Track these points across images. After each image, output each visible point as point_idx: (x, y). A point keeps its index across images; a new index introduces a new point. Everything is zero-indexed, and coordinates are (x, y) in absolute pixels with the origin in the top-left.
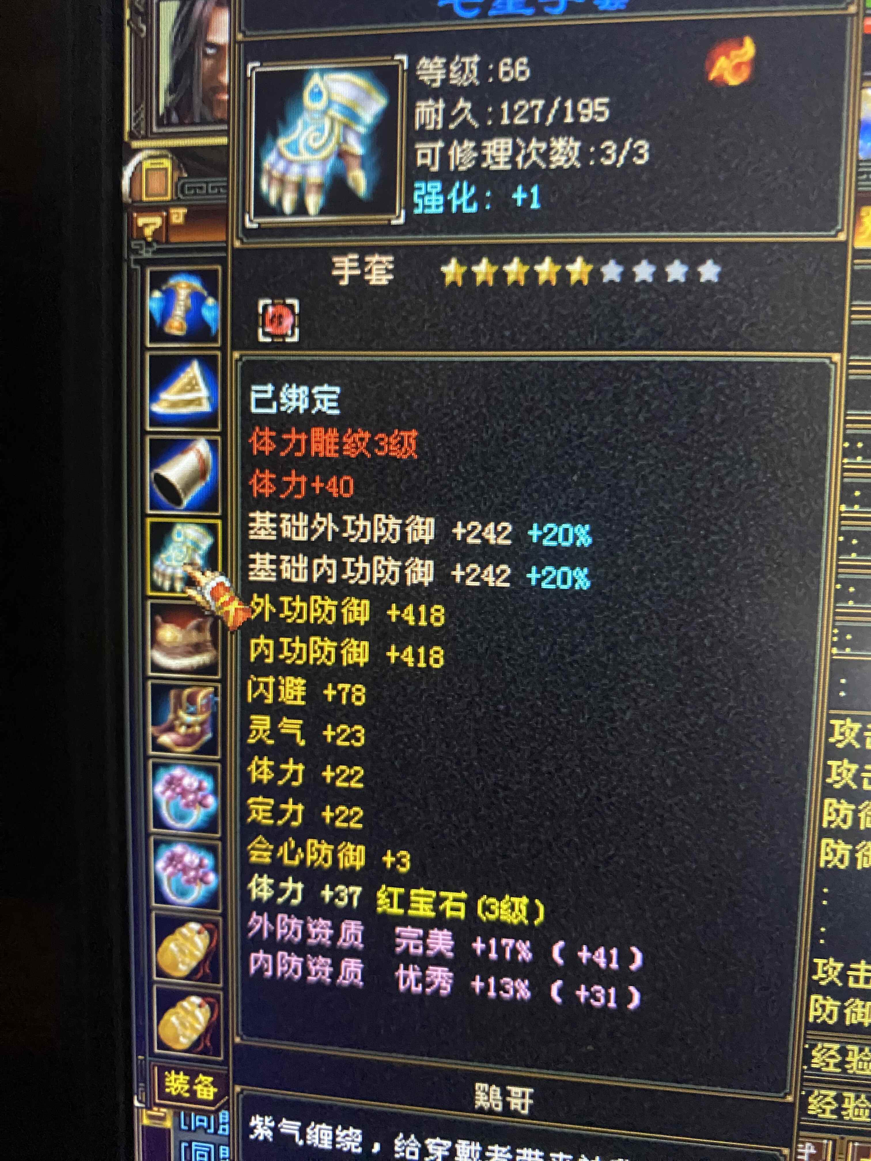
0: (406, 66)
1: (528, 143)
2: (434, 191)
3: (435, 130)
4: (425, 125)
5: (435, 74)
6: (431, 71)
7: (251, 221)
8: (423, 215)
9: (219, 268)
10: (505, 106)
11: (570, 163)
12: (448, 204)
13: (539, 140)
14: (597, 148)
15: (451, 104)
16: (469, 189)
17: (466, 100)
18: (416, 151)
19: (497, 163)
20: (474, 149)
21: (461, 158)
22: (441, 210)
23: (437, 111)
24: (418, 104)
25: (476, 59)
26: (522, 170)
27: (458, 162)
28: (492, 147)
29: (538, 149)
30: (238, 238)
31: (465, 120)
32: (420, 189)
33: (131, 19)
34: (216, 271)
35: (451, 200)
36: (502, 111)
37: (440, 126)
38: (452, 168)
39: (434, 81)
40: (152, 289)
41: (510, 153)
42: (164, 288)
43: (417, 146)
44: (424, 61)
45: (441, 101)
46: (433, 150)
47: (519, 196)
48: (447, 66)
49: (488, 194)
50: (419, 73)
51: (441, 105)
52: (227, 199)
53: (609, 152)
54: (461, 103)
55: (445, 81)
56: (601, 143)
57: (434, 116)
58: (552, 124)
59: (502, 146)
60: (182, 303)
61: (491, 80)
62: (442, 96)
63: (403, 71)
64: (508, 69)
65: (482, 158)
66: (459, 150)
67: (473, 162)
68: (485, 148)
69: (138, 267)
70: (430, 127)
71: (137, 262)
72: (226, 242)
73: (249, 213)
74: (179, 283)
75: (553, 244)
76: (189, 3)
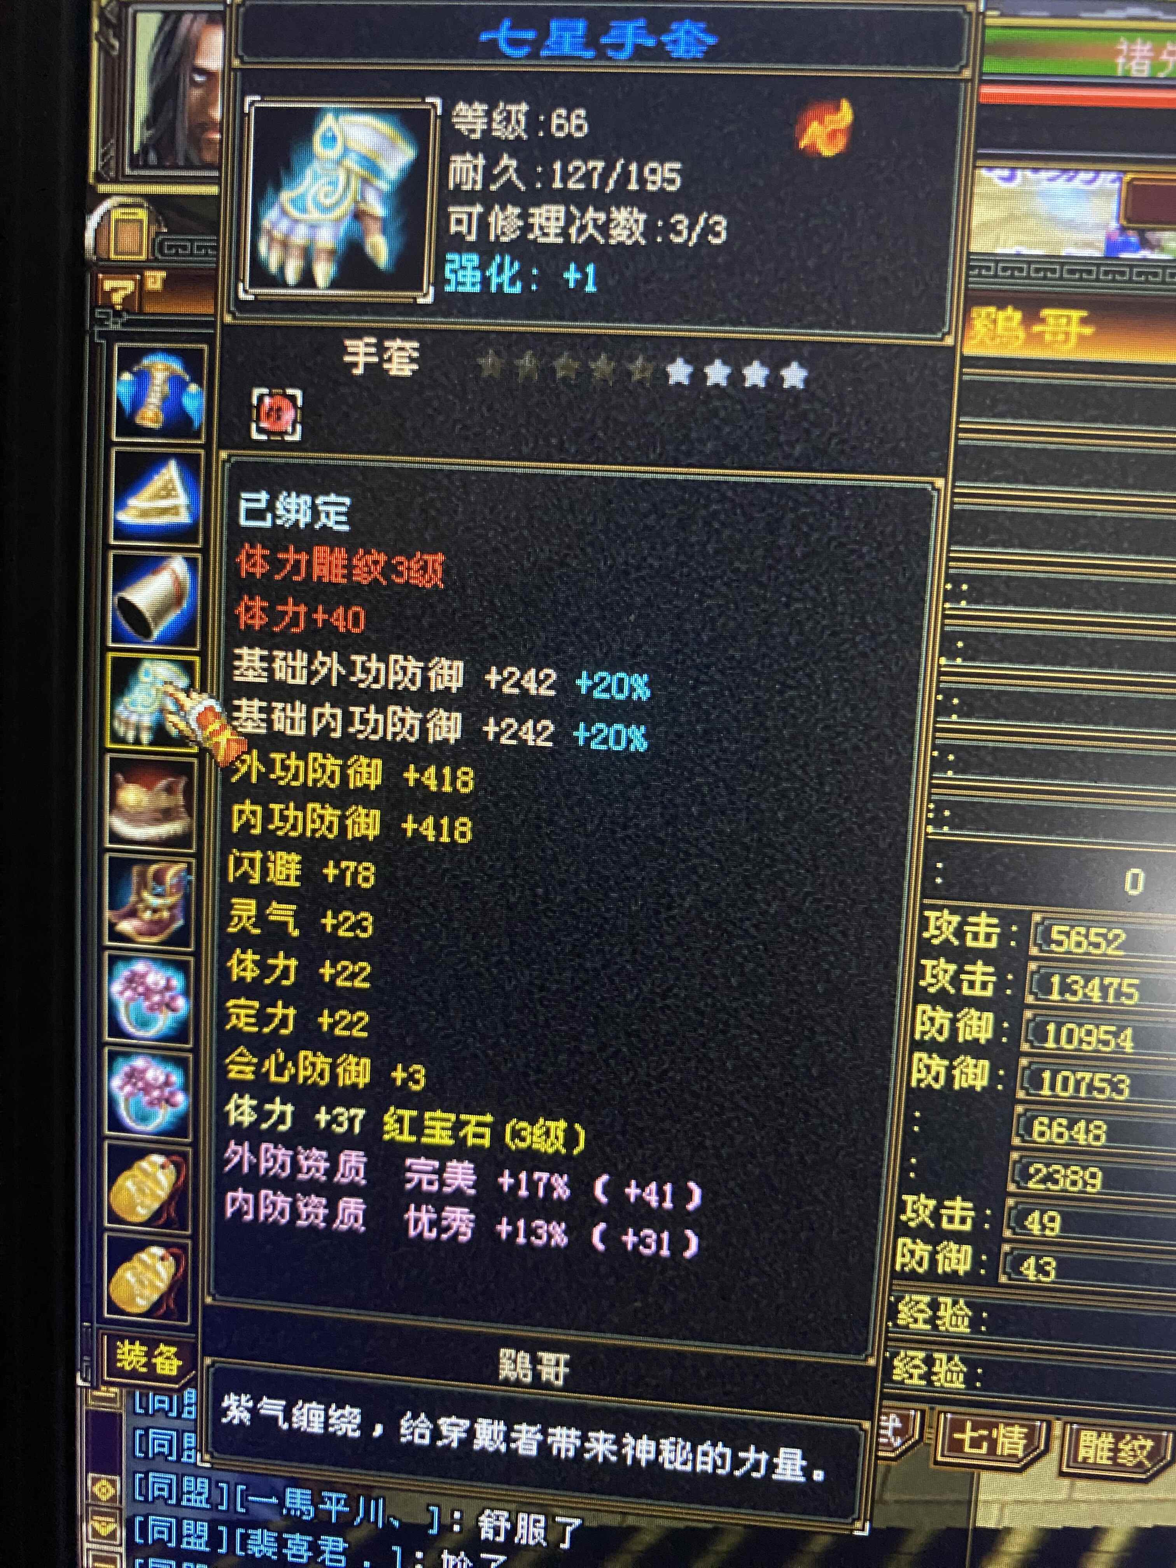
0: (439, 111)
1: (583, 212)
2: (469, 265)
3: (473, 191)
4: (461, 184)
5: (475, 123)
6: (470, 119)
7: (245, 288)
8: (456, 293)
9: (205, 347)
10: (558, 166)
11: (633, 239)
12: (486, 281)
13: (597, 210)
14: (666, 222)
15: (492, 161)
16: (511, 265)
17: (511, 156)
18: (449, 214)
19: (546, 235)
20: (520, 217)
21: (503, 227)
22: (477, 288)
23: (475, 167)
24: (453, 158)
25: (524, 107)
26: (576, 244)
27: (499, 232)
28: (540, 215)
29: (595, 220)
30: (229, 309)
31: (509, 180)
32: (452, 261)
33: (100, 32)
34: (202, 349)
35: (490, 277)
36: (553, 171)
37: (479, 187)
38: (492, 238)
39: (473, 131)
40: (123, 368)
41: (562, 223)
42: (136, 369)
43: (451, 209)
44: (461, 107)
45: (481, 156)
46: (470, 215)
47: (572, 275)
48: (489, 114)
49: (535, 272)
50: (455, 120)
51: (481, 161)
52: (217, 260)
53: (679, 227)
54: (505, 160)
55: (487, 132)
56: (672, 215)
57: (471, 174)
58: (613, 191)
59: (553, 215)
60: (159, 386)
61: (541, 134)
62: (483, 150)
63: (436, 116)
64: (562, 121)
65: (528, 228)
66: (501, 216)
67: (518, 232)
68: (533, 215)
69: (104, 342)
70: (467, 187)
71: (102, 335)
72: (215, 315)
73: (243, 281)
74: (155, 364)
75: (610, 336)
76: (173, 17)
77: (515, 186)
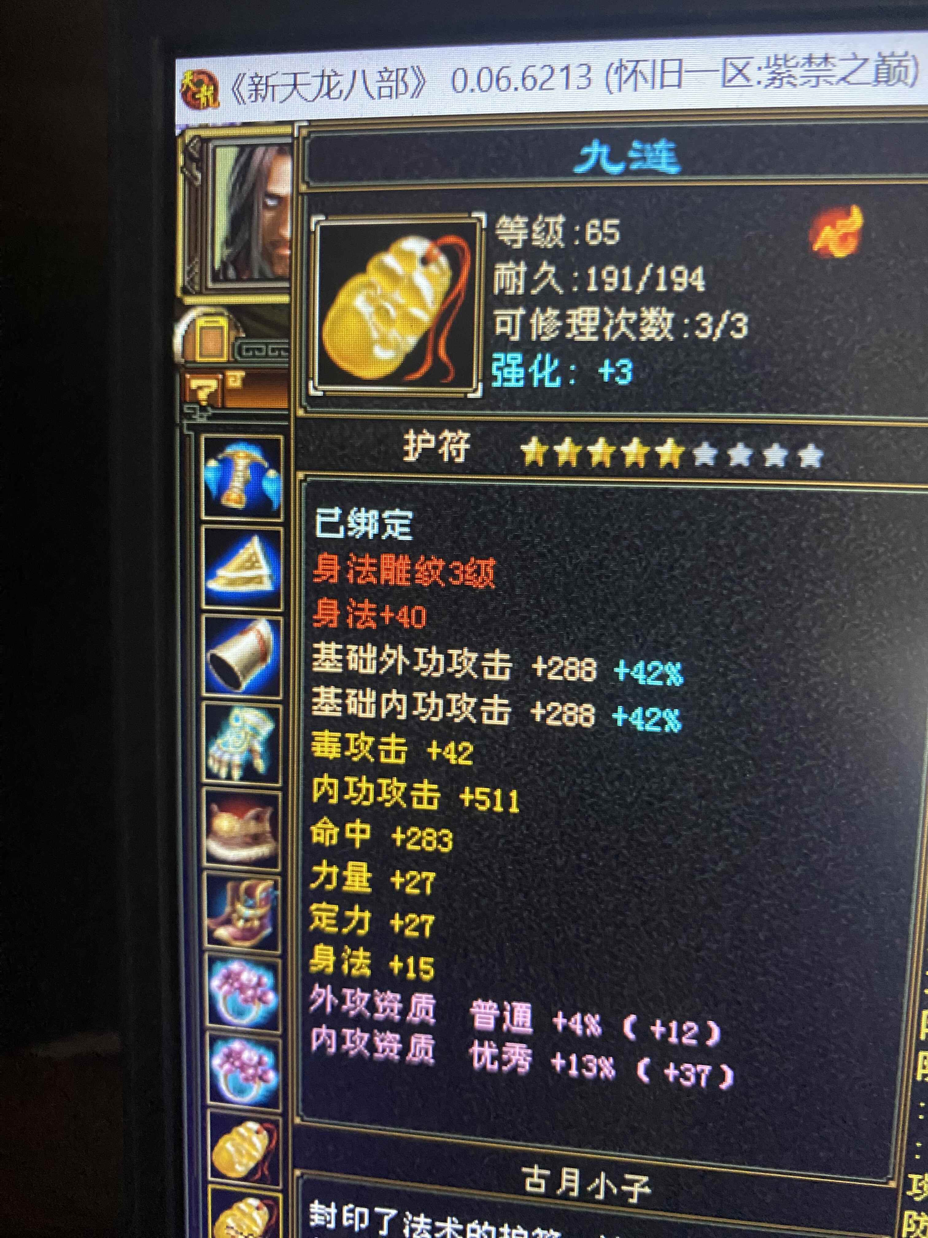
0: (484, 225)
1: (616, 312)
2: (514, 363)
3: (516, 296)
4: (505, 289)
5: (516, 234)
6: (512, 231)
7: (315, 388)
8: (502, 388)
9: (281, 438)
10: (592, 271)
11: (662, 336)
12: (529, 377)
13: (628, 310)
14: (692, 320)
15: (533, 268)
16: (552, 363)
17: (550, 263)
18: (495, 317)
19: (582, 334)
20: (559, 318)
21: (544, 327)
22: (521, 384)
24: (497, 266)
25: (561, 219)
26: (610, 341)
27: (540, 332)
28: (577, 316)
29: (627, 319)
30: (301, 406)
31: (549, 285)
32: (498, 360)
33: (185, 166)
34: (278, 441)
35: (532, 373)
36: (589, 276)
37: (521, 291)
38: (534, 338)
39: (515, 241)
40: (207, 458)
41: (597, 323)
42: (220, 456)
43: (496, 312)
44: (504, 220)
45: (522, 263)
46: (514, 317)
47: (606, 370)
48: (529, 226)
49: (573, 367)
50: (498, 232)
51: (523, 268)
52: (289, 362)
53: (704, 324)
54: (545, 267)
55: (528, 242)
56: (698, 313)
57: (514, 280)
58: (643, 293)
59: (589, 316)
60: (240, 474)
61: (577, 243)
62: (524, 258)
63: (482, 229)
64: (595, 231)
65: (566, 328)
66: (541, 318)
67: (557, 332)
68: (570, 316)
69: (192, 433)
70: (511, 292)
71: (190, 427)
72: (289, 409)
73: (313, 379)
74: (238, 452)
75: (641, 423)
76: (247, 150)
77: (554, 290)
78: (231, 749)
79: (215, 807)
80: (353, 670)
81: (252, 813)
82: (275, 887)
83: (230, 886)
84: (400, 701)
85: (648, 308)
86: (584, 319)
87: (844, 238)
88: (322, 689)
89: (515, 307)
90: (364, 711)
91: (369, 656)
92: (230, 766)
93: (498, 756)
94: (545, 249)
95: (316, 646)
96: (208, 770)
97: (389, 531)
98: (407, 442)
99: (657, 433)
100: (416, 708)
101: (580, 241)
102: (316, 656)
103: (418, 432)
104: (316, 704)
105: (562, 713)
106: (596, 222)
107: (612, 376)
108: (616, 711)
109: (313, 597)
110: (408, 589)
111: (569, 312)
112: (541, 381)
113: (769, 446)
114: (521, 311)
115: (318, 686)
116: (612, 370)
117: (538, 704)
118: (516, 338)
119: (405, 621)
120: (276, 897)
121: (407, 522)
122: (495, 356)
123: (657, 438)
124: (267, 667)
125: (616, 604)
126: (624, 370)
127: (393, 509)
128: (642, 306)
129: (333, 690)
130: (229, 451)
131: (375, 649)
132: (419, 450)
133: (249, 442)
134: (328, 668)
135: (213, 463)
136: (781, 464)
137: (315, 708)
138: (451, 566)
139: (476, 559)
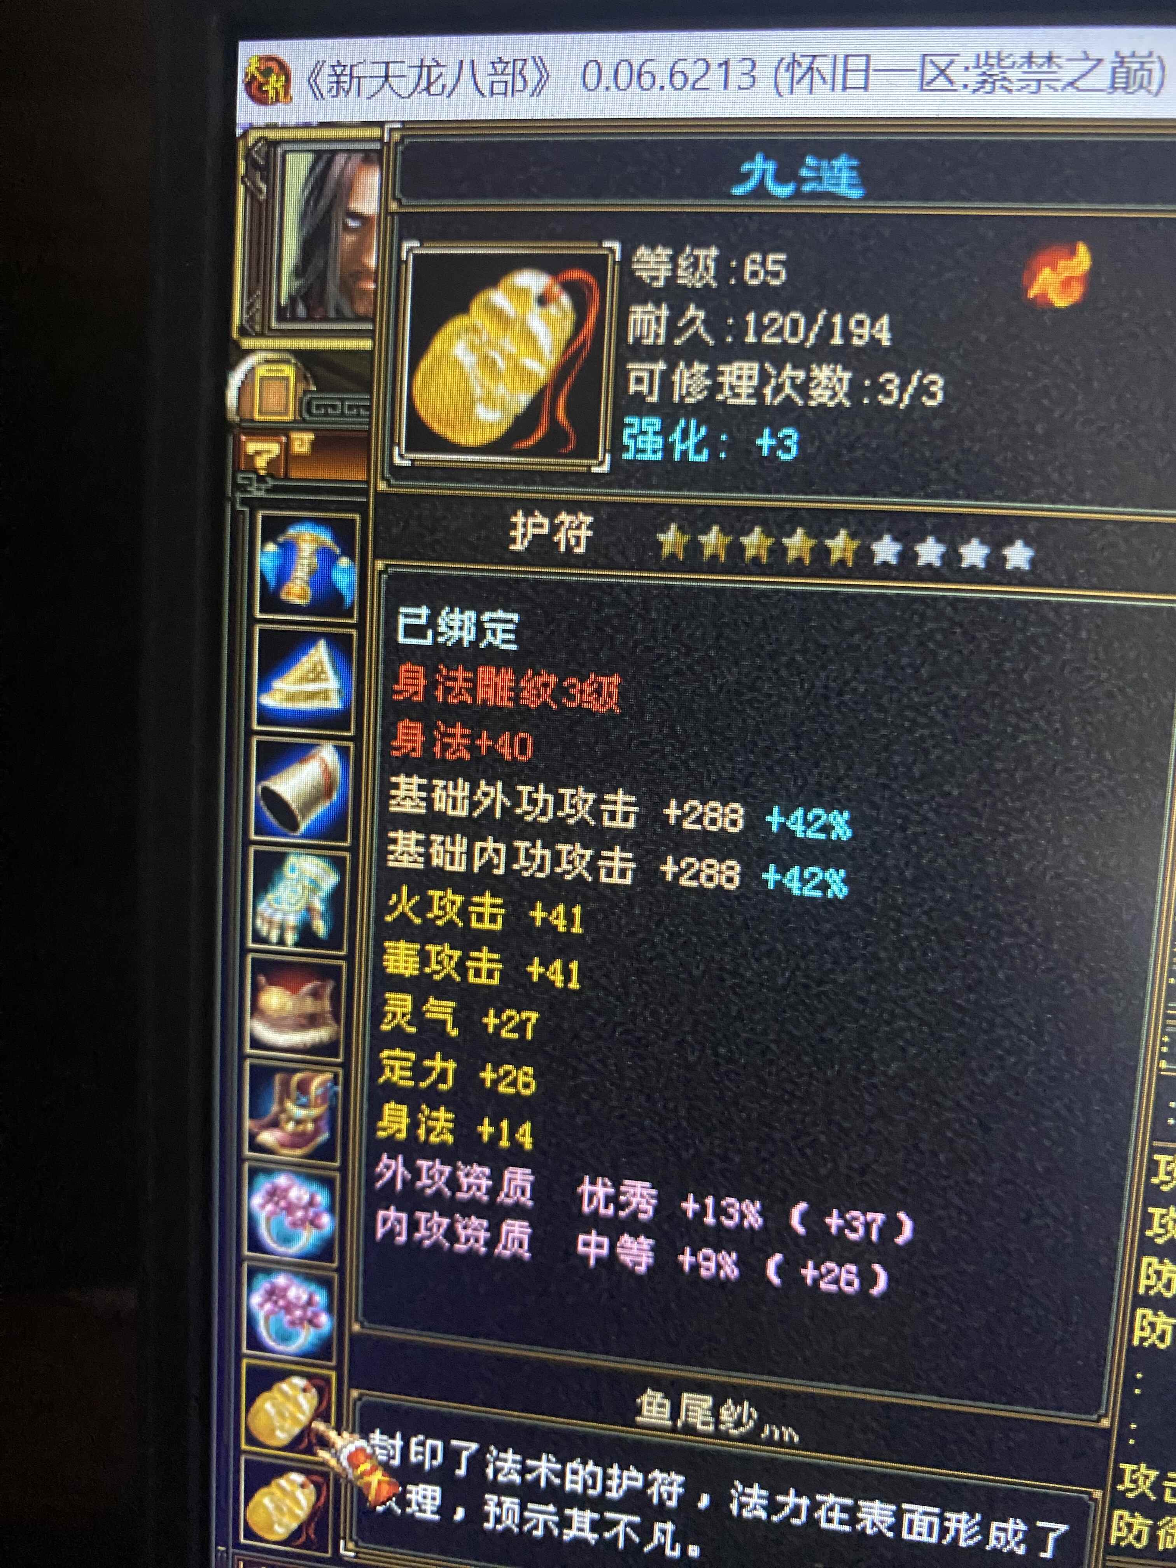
0: (618, 257)
1: (780, 369)
2: (650, 430)
3: (655, 346)
4: (641, 337)
5: (658, 270)
6: (652, 265)
7: (401, 456)
8: (634, 461)
9: (357, 517)
10: (751, 318)
11: (836, 400)
12: (668, 448)
13: (795, 367)
14: (874, 382)
15: (677, 312)
16: (698, 430)
17: (698, 307)
18: (628, 372)
19: (737, 395)
20: (707, 375)
21: (688, 386)
22: (659, 456)
23: (658, 319)
24: (633, 309)
25: (714, 252)
26: (772, 406)
27: (684, 392)
28: (731, 373)
29: (793, 379)
30: (383, 478)
31: (696, 333)
32: (631, 425)
33: (246, 175)
34: (353, 521)
35: (673, 443)
36: (747, 324)
37: (661, 341)
38: (676, 399)
39: (656, 278)
40: (264, 541)
41: (755, 382)
42: (281, 539)
43: (630, 366)
44: (643, 252)
45: (664, 306)
46: (652, 373)
47: (765, 442)
48: (673, 259)
50: (635, 266)
51: (664, 312)
52: (370, 423)
53: (889, 387)
54: (691, 311)
55: (671, 280)
56: (881, 373)
57: (654, 327)
58: (814, 346)
59: (745, 373)
60: (305, 562)
61: (733, 282)
62: (666, 300)
63: (614, 262)
64: (756, 268)
65: (717, 387)
66: (686, 374)
67: (705, 393)
68: (722, 373)
69: (246, 509)
70: (650, 341)
71: (244, 502)
72: (367, 482)
73: (399, 445)
74: (302, 534)
75: (808, 510)
76: (325, 157)
77: (703, 341)
78: (285, 907)
79: (262, 979)
80: (440, 812)
81: (308, 987)
82: (335, 1081)
83: (278, 1078)
84: (497, 851)
85: (820, 366)
86: (739, 377)
87: (1067, 283)
88: (400, 835)
89: (654, 360)
90: (452, 863)
91: (460, 794)
92: (282, 928)
93: (618, 923)
94: (694, 288)
95: (394, 779)
96: (256, 932)
97: (489, 637)
98: (514, 526)
99: (828, 521)
100: (517, 861)
101: (737, 279)
102: (393, 792)
103: (528, 514)
104: (392, 853)
105: (699, 871)
106: (758, 257)
107: (772, 449)
108: (767, 870)
109: (392, 718)
110: (511, 712)
111: (721, 368)
112: (684, 453)
113: (967, 541)
114: (660, 366)
115: (396, 830)
116: (773, 442)
117: (670, 859)
118: (654, 399)
119: (506, 751)
120: (336, 1094)
121: (511, 627)
122: (628, 420)
123: (826, 529)
124: (332, 805)
125: (771, 738)
126: (788, 442)
127: (494, 610)
128: (812, 362)
129: (414, 836)
130: (292, 532)
131: (467, 785)
132: (530, 537)
133: (318, 521)
134: (408, 807)
135: (271, 547)
136: (981, 565)
137: (391, 857)
138: (566, 684)
139: (597, 675)
